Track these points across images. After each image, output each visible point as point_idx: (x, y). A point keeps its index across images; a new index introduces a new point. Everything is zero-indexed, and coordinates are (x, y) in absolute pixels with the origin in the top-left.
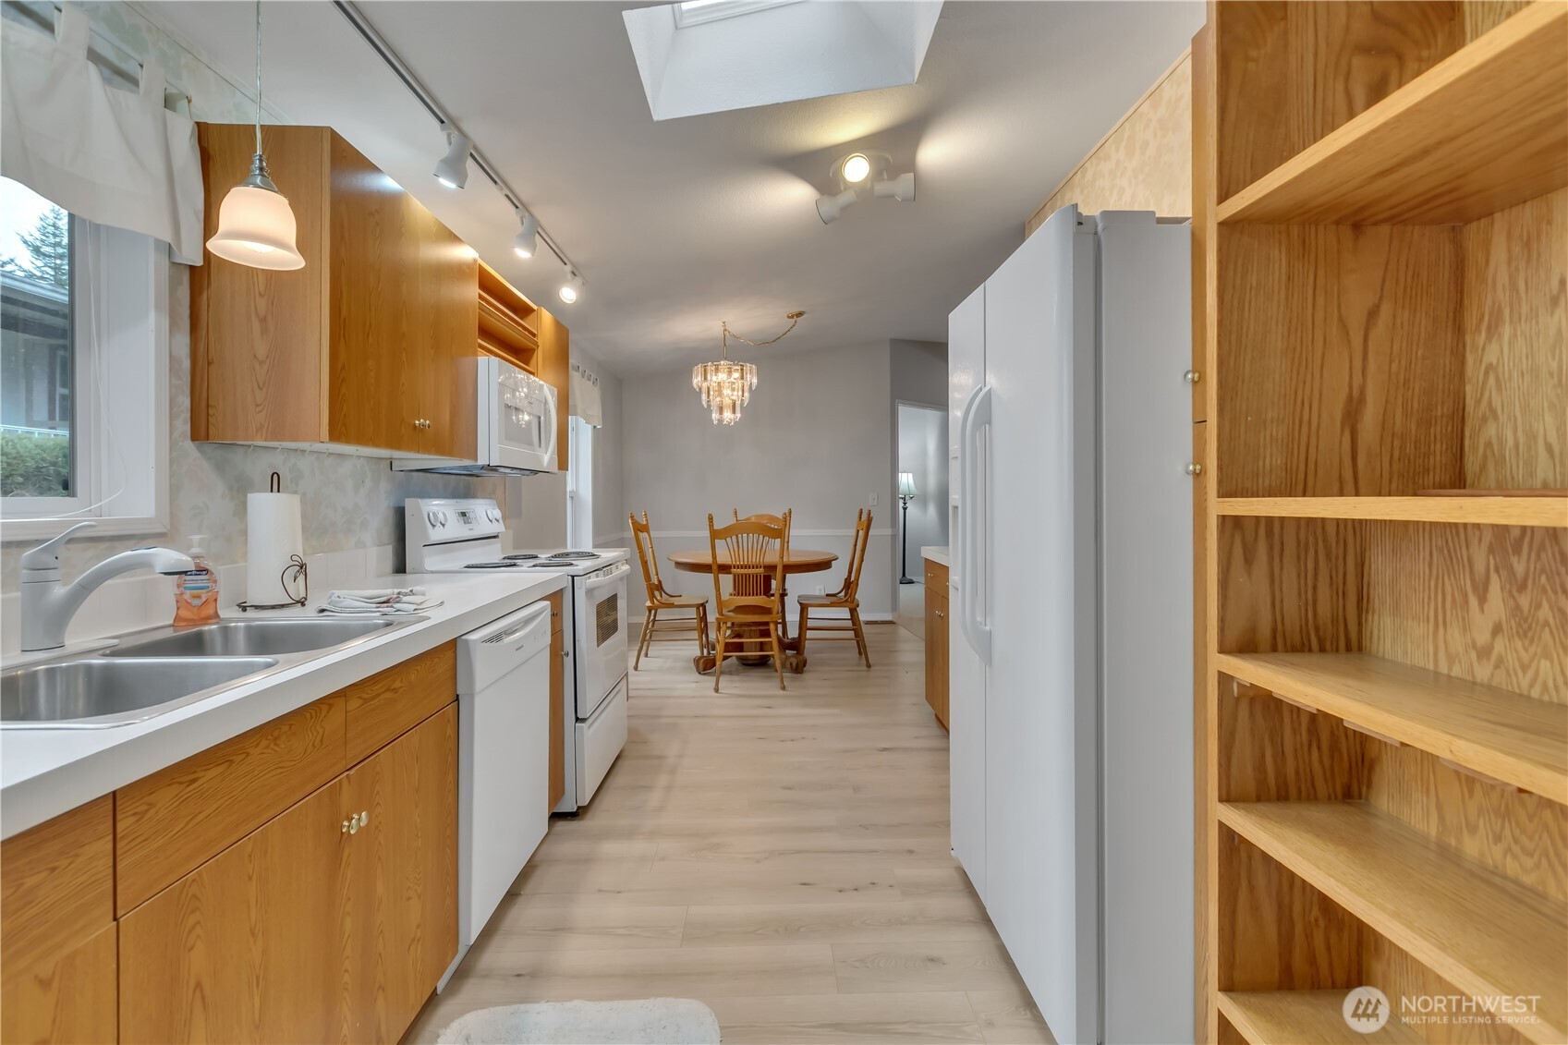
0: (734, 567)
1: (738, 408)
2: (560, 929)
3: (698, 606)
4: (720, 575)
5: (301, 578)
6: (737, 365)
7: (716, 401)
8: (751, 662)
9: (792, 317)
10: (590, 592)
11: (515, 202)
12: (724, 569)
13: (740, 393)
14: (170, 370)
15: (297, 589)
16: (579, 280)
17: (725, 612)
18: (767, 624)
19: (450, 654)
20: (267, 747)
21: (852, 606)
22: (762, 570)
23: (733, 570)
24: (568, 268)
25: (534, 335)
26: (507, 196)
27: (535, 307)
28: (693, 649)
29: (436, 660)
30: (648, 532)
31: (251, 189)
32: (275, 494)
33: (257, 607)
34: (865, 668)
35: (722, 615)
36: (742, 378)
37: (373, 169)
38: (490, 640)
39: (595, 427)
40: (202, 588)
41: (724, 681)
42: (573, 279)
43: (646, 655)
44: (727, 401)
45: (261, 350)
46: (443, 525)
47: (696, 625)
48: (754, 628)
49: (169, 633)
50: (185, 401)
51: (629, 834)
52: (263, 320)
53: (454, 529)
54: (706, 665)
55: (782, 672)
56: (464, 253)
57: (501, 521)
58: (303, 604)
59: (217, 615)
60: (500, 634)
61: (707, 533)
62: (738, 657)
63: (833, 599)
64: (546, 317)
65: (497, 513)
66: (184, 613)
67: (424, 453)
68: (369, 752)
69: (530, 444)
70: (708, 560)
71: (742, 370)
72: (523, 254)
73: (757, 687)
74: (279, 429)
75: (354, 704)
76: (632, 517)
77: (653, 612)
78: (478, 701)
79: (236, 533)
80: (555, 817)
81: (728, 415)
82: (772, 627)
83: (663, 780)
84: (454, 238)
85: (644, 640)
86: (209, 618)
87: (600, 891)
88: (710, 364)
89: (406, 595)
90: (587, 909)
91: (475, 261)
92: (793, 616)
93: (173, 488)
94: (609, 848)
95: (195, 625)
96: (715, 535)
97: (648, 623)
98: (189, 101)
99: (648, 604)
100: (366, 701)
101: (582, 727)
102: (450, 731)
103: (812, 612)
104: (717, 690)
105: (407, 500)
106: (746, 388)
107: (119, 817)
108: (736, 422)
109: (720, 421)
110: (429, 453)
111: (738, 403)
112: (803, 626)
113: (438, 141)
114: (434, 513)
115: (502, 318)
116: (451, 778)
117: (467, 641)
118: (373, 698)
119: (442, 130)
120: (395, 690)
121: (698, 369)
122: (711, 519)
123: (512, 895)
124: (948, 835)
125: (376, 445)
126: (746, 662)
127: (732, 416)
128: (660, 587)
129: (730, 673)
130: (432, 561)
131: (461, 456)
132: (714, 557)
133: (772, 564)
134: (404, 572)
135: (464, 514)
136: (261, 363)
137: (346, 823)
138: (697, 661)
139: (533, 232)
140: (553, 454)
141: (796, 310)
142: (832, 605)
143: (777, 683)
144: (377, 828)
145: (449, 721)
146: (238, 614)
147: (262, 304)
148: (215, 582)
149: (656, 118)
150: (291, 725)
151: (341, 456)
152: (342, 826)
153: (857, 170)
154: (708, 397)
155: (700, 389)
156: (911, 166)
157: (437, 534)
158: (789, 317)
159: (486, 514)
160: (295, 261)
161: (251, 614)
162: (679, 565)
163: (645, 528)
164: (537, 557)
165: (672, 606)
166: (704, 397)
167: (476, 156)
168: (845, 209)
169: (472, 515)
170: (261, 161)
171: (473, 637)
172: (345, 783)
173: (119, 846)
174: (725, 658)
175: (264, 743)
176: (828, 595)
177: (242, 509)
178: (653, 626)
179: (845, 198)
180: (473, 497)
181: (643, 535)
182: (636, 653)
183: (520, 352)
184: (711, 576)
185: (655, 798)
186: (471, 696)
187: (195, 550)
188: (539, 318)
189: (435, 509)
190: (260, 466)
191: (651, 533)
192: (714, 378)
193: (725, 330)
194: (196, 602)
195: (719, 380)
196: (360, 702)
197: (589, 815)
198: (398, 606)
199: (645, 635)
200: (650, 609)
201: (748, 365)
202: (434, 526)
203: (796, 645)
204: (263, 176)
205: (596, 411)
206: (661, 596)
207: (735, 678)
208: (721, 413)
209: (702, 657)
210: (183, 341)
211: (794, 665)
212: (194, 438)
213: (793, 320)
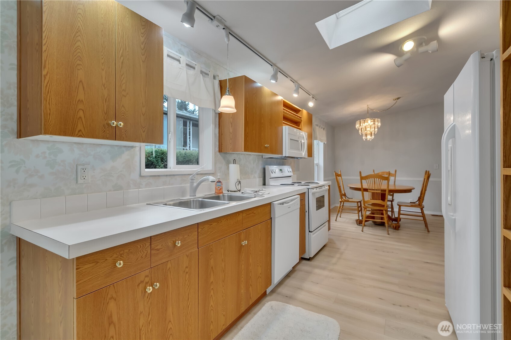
0: (369, 190)
1: (373, 134)
2: (300, 289)
3: (358, 202)
4: (364, 192)
5: (239, 185)
6: (372, 119)
7: (364, 133)
8: (377, 224)
9: (395, 100)
10: (313, 194)
11: (293, 81)
12: (366, 190)
13: (374, 129)
14: (215, 137)
15: (239, 187)
16: (314, 99)
17: (366, 205)
18: (382, 210)
19: (269, 206)
20: (225, 221)
21: (421, 207)
22: (380, 191)
23: (369, 191)
24: (311, 96)
25: (301, 118)
26: (291, 80)
27: (301, 109)
28: (355, 217)
29: (265, 207)
30: (341, 177)
31: (226, 96)
32: (234, 164)
33: (231, 191)
34: (427, 232)
35: (365, 206)
36: (374, 124)
37: (254, 82)
38: (280, 204)
39: (324, 143)
40: (220, 186)
41: (365, 229)
42: (312, 99)
43: (340, 217)
44: (369, 132)
45: (231, 131)
46: (275, 173)
47: (357, 209)
48: (378, 212)
49: (214, 195)
50: (218, 143)
51: (324, 269)
52: (232, 124)
53: (278, 174)
54: (359, 222)
55: (388, 229)
56: (280, 98)
57: (292, 172)
58: (240, 191)
59: (223, 192)
60: (283, 203)
61: (359, 178)
62: (372, 221)
63: (413, 204)
64: (305, 112)
65: (291, 170)
66: (217, 191)
67: (268, 153)
68: (247, 227)
69: (298, 150)
70: (360, 186)
71: (374, 121)
72: (295, 95)
73: (379, 232)
74: (235, 149)
75: (244, 215)
76: (335, 172)
77: (342, 203)
78: (276, 220)
79: (227, 174)
80: (302, 259)
81: (369, 137)
82: (384, 212)
83: (338, 255)
84: (276, 95)
85: (339, 211)
86: (221, 193)
87: (312, 282)
88: (362, 120)
89: (261, 190)
90: (307, 285)
91: (282, 100)
92: (396, 209)
93: (215, 163)
94: (317, 271)
95: (219, 194)
96: (362, 178)
97: (340, 206)
98: (218, 76)
99: (340, 200)
100: (247, 214)
101: (311, 234)
102: (269, 226)
103: (403, 208)
104: (362, 231)
105: (266, 166)
106: (376, 127)
107: (199, 228)
108: (372, 140)
109: (366, 139)
110: (269, 154)
111: (373, 132)
112: (399, 214)
113: (270, 70)
114: (272, 170)
115: (290, 114)
116: (269, 239)
117: (273, 203)
118: (249, 214)
119: (272, 67)
120: (255, 213)
121: (358, 122)
122: (360, 173)
123: (288, 276)
124: (444, 298)
125: (255, 152)
126: (376, 223)
127: (371, 137)
128: (345, 195)
129: (369, 226)
130: (272, 182)
131: (278, 154)
132: (362, 186)
133: (385, 189)
134: (265, 185)
135: (281, 170)
136: (231, 134)
137: (242, 242)
138: (357, 221)
139: (299, 87)
140: (306, 152)
141: (397, 97)
142: (412, 206)
143: (386, 232)
144: (250, 246)
145: (269, 224)
146: (227, 192)
147: (231, 120)
148: (222, 184)
149: (331, 48)
150: (230, 217)
151: (250, 155)
152: (242, 243)
153: (408, 46)
154: (362, 131)
155: (359, 129)
156: (437, 38)
157: (273, 175)
158: (394, 100)
159: (287, 170)
160: (234, 111)
161: (230, 192)
162: (351, 188)
163: (340, 176)
164: (301, 183)
165: (348, 201)
166: (360, 131)
167: (281, 71)
168: (406, 60)
169: (283, 170)
170: (228, 89)
171: (274, 203)
172: (242, 233)
173: (199, 234)
174: (366, 221)
175: (225, 220)
176: (411, 203)
177: (228, 167)
178: (343, 207)
179: (405, 57)
180: (285, 165)
181: (339, 178)
182: (336, 216)
183: (296, 123)
184: (360, 192)
185: (334, 260)
186: (275, 218)
187: (219, 177)
188: (302, 112)
189: (273, 168)
190: (232, 158)
191: (342, 177)
192: (363, 125)
193: (368, 108)
194: (219, 189)
195: (365, 125)
196: (246, 215)
197: (313, 260)
198: (258, 193)
199: (339, 210)
200: (341, 202)
201: (377, 119)
202: (272, 173)
203: (396, 220)
204: (228, 92)
205: (324, 138)
206: (345, 198)
207: (370, 228)
208: (366, 137)
209: (359, 219)
210: (217, 130)
211: (394, 226)
212: (219, 152)
213: (396, 101)
